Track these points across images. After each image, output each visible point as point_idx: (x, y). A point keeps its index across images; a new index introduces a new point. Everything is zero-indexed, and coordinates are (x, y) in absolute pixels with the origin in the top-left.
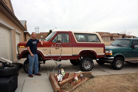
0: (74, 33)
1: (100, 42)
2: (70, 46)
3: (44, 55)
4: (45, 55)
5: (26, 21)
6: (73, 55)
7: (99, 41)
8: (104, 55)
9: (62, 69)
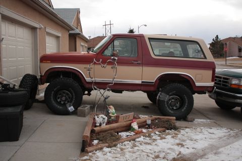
0: (149, 39)
1: (205, 58)
2: (138, 65)
3: (86, 79)
4: (88, 79)
5: (79, 9)
6: (142, 82)
7: (202, 56)
8: (213, 87)
9: (111, 106)
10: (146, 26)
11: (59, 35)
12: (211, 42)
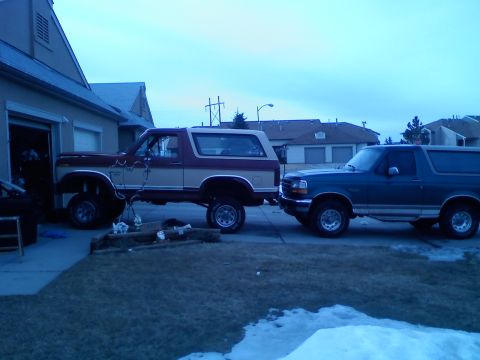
3: (113, 185)
4: (117, 186)
6: (184, 188)
7: (261, 153)
10: (271, 106)
11: (99, 130)
12: (404, 131)
